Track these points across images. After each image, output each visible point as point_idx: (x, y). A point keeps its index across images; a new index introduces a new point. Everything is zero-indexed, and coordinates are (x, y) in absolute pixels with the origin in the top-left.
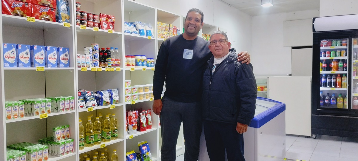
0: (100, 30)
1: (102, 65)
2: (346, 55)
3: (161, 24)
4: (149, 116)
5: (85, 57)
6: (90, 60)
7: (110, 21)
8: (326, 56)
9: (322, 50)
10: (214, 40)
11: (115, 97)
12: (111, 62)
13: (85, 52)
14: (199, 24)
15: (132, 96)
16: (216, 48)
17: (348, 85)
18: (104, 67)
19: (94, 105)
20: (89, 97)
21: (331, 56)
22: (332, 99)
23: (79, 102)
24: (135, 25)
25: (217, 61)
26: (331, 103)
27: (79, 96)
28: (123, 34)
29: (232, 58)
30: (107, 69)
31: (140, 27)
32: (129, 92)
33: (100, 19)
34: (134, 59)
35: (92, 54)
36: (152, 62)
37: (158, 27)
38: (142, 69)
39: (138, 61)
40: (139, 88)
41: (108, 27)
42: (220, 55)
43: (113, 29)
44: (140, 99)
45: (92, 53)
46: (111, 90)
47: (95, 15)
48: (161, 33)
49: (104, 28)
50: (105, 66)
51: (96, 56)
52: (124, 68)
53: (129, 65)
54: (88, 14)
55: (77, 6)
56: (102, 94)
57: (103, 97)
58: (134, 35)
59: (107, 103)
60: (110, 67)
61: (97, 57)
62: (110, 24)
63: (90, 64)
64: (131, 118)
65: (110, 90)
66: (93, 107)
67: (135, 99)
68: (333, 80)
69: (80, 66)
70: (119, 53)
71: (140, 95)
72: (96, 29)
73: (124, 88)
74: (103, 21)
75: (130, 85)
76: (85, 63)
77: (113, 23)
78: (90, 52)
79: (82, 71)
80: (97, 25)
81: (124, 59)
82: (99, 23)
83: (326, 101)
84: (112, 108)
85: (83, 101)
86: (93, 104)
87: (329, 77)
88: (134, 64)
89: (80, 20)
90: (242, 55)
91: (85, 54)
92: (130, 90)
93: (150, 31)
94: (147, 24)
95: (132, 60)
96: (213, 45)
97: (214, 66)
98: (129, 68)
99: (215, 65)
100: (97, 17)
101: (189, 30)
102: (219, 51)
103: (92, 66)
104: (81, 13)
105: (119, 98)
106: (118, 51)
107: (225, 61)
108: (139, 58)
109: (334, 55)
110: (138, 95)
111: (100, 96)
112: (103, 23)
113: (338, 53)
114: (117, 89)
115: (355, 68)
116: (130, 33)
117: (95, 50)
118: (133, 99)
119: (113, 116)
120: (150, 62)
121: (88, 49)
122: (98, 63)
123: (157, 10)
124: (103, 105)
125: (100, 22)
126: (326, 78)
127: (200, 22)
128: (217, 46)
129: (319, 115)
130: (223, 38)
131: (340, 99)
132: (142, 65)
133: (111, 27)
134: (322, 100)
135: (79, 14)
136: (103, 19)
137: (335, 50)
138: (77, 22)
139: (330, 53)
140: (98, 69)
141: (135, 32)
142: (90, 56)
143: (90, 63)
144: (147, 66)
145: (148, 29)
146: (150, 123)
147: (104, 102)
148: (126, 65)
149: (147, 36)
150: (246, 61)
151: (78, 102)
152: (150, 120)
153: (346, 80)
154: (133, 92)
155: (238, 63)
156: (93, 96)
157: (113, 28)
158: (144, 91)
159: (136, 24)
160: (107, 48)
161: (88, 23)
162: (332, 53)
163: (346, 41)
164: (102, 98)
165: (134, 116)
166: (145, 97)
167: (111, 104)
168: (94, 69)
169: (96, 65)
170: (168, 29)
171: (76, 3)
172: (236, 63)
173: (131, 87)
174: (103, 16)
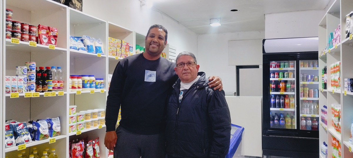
0: (39, 45)
1: (40, 89)
2: (294, 77)
3: (113, 40)
4: (96, 147)
5: (16, 79)
6: (24, 83)
7: (51, 34)
8: (274, 77)
9: (272, 71)
10: (182, 62)
11: (56, 127)
12: (53, 85)
13: (17, 72)
14: (163, 42)
15: (77, 125)
16: (184, 72)
17: (296, 106)
18: (43, 92)
19: (27, 141)
20: (20, 131)
21: (279, 77)
22: (281, 120)
23: (6, 138)
24: (82, 40)
25: (185, 86)
26: (281, 124)
27: (6, 130)
28: (68, 51)
29: (203, 84)
30: (47, 94)
31: (88, 42)
32: (74, 120)
33: (38, 32)
34: (80, 80)
35: (27, 75)
36: (102, 83)
37: (109, 43)
38: (90, 92)
39: (86, 82)
40: (86, 115)
41: (49, 42)
42: (188, 80)
43: (55, 44)
44: (87, 127)
45: (26, 73)
46: (51, 120)
47: (32, 26)
48: (112, 49)
49: (43, 42)
50: (44, 90)
51: (32, 77)
52: (69, 91)
53: (75, 88)
54: (22, 25)
55: (7, 14)
56: (38, 126)
57: (40, 129)
58: (81, 51)
59: (46, 136)
60: (50, 91)
61: (33, 79)
62: (52, 38)
63: (23, 88)
64: (75, 151)
65: (49, 119)
66: (25, 143)
67: (81, 128)
68: (281, 101)
69: (10, 92)
70: (62, 73)
71: (87, 123)
72: (33, 44)
73: (68, 116)
74: (43, 34)
75: (75, 112)
76: (17, 88)
77: (55, 37)
78: (24, 73)
79: (12, 97)
80: (34, 38)
81: (69, 80)
82: (37, 36)
83: (276, 122)
84: (51, 143)
85: (11, 137)
86: (26, 139)
87: (277, 97)
88: (81, 86)
89: (11, 32)
90: (214, 80)
91: (17, 76)
92: (75, 117)
93: (100, 47)
94: (97, 39)
95: (78, 82)
96: (180, 68)
97: (181, 92)
98: (75, 91)
99: (182, 90)
100: (35, 29)
101: (151, 49)
102: (187, 75)
103: (26, 91)
104: (13, 23)
105: (61, 129)
106: (61, 71)
107: (194, 86)
108: (87, 78)
109: (282, 76)
110: (85, 123)
111: (36, 128)
112: (42, 37)
113: (286, 74)
114: (58, 118)
115: (302, 89)
116: (76, 49)
117: (31, 70)
118: (78, 129)
119: (52, 151)
120: (99, 83)
121: (21, 69)
122: (34, 87)
123: (109, 23)
124: (40, 139)
125: (39, 35)
126: (275, 98)
127: (164, 40)
128: (185, 70)
129: (270, 136)
130: (192, 60)
131: (288, 120)
132: (90, 87)
133: (53, 42)
134: (271, 121)
135: (10, 24)
136: (43, 32)
137: (284, 72)
138: (6, 34)
139: (279, 75)
140: (34, 95)
141: (82, 49)
142: (23, 78)
143: (23, 86)
144: (96, 88)
145: (98, 45)
146: (98, 155)
147: (40, 136)
148: (71, 87)
149: (96, 53)
150: (218, 87)
151: (4, 138)
152: (98, 151)
153: (294, 101)
154: (79, 120)
155: (210, 89)
156: (26, 129)
157: (56, 42)
158: (92, 117)
159: (83, 38)
160: (47, 68)
161: (22, 36)
162: (280, 74)
163: (293, 63)
164: (38, 130)
165: (79, 148)
166: (92, 125)
167: (51, 136)
168: (29, 94)
169: (31, 89)
170: (120, 46)
171: (7, 10)
172: (208, 89)
173: (76, 115)
174: (43, 28)
